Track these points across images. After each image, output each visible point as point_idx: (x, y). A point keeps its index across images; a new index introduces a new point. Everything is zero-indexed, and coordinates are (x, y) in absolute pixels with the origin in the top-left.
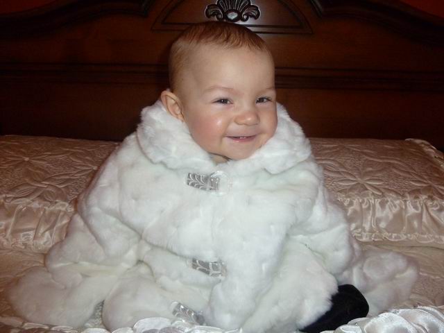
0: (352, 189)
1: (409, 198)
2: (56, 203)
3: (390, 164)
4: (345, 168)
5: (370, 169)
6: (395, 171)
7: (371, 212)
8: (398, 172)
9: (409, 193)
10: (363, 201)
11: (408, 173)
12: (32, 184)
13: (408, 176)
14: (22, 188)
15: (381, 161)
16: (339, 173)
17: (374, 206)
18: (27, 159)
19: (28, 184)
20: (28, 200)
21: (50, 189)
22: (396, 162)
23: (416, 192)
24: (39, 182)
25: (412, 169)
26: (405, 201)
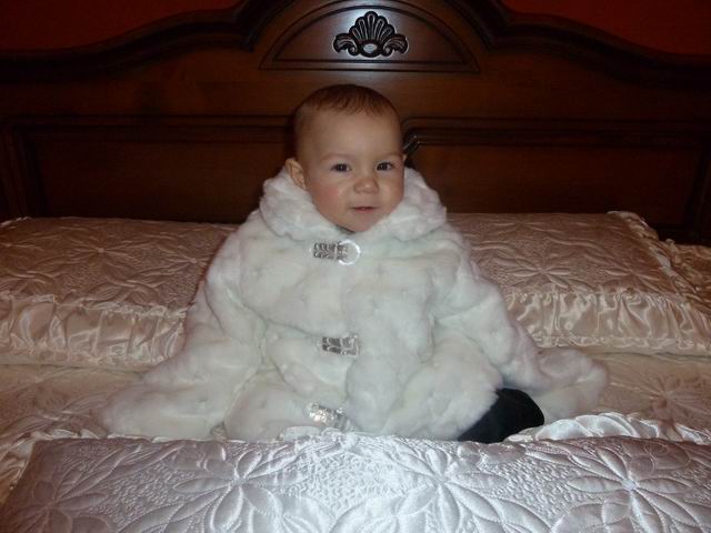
0: (530, 281)
1: (603, 292)
2: (150, 307)
3: (581, 247)
4: (524, 255)
5: (555, 255)
6: (586, 256)
7: (554, 311)
8: (591, 259)
9: (603, 285)
10: (545, 297)
11: (605, 259)
12: (116, 283)
13: (603, 263)
14: (103, 289)
15: (569, 244)
16: (514, 261)
17: (558, 303)
18: (101, 250)
19: (110, 284)
20: (114, 304)
21: (139, 289)
22: (590, 245)
23: (611, 284)
24: (124, 281)
25: (610, 253)
26: (598, 296)
